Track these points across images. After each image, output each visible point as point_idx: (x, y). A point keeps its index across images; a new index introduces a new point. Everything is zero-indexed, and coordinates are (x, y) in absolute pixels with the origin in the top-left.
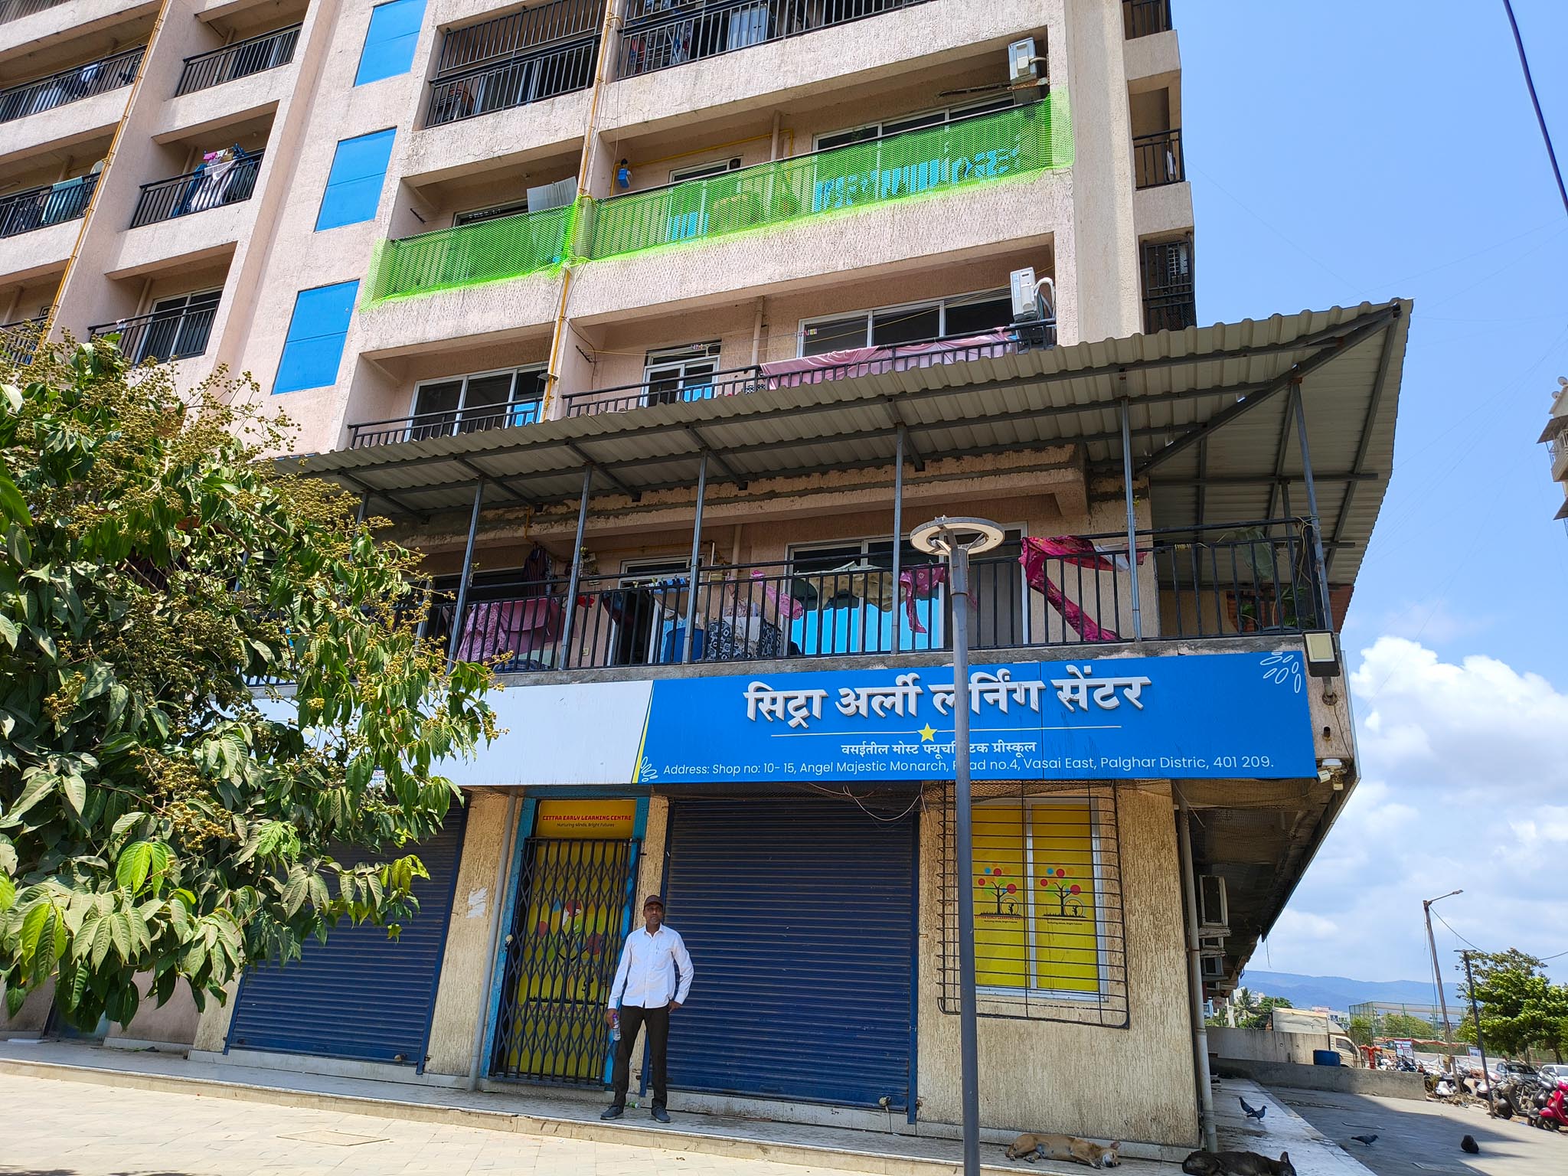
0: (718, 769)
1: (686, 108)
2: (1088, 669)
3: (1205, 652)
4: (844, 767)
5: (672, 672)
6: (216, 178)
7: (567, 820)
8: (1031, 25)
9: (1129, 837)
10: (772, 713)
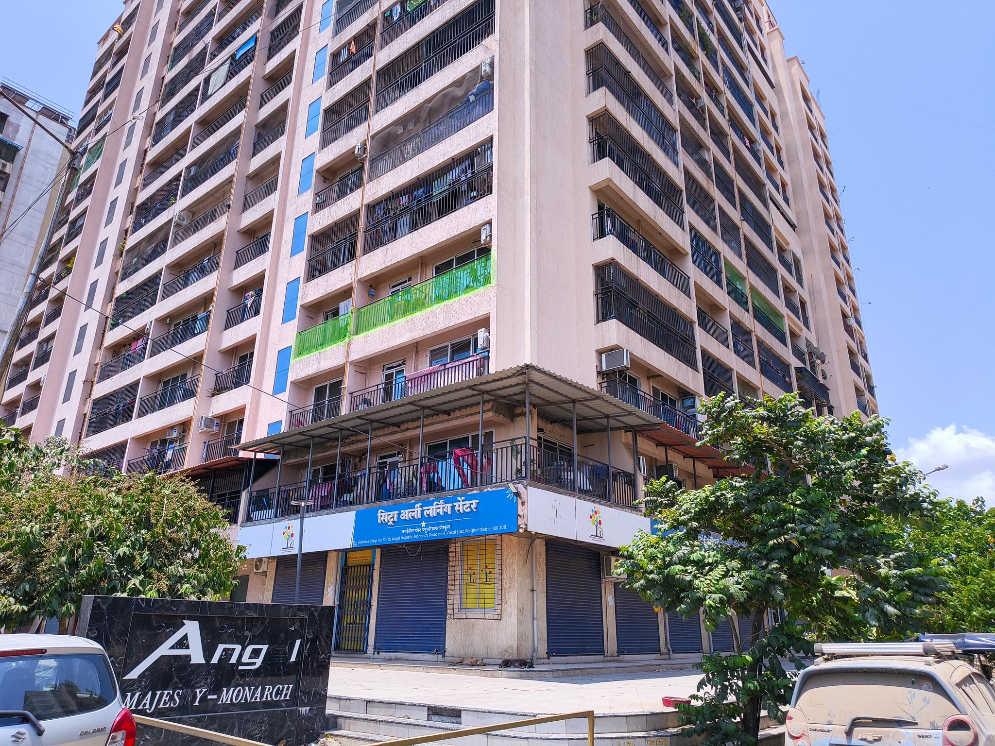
0: (372, 541)
1: (383, 266)
2: (463, 498)
3: (494, 489)
4: (403, 538)
5: (361, 507)
6: (249, 305)
7: (355, 559)
8: (487, 219)
9: (504, 552)
10: (384, 520)
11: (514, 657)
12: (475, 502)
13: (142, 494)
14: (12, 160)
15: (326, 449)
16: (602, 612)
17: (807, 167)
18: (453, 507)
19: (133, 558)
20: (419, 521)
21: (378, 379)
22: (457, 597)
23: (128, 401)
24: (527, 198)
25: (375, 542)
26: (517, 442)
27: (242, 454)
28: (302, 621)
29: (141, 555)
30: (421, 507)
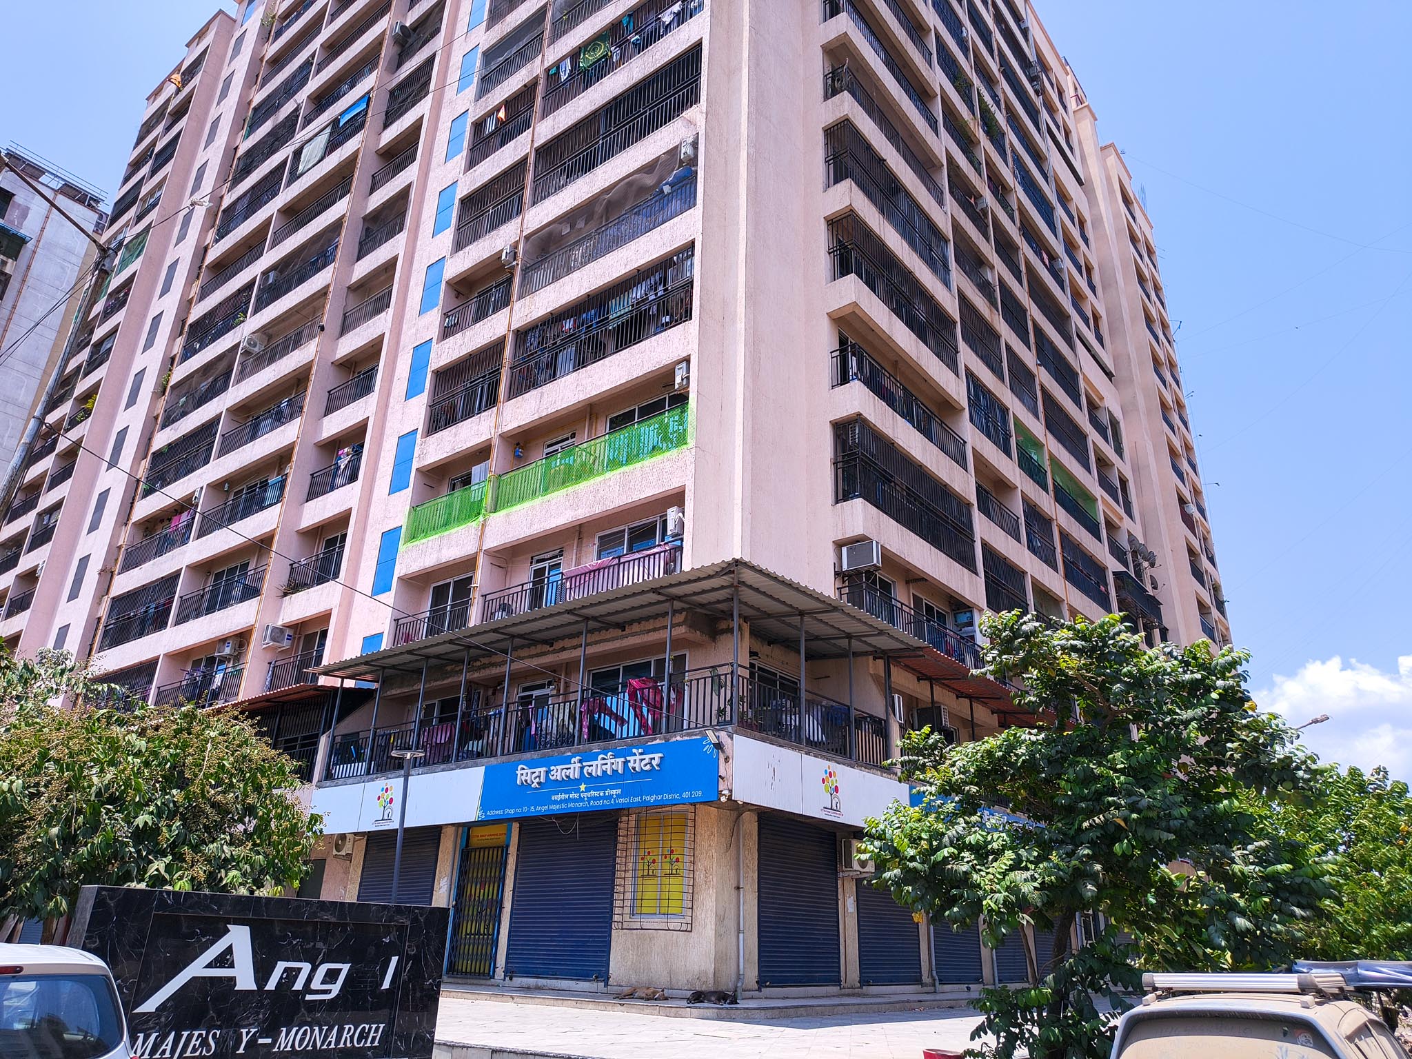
0: (507, 811)
1: (536, 417)
2: (641, 750)
3: (686, 738)
4: (552, 807)
5: (493, 761)
6: (342, 467)
7: (481, 837)
8: (684, 355)
9: (699, 830)
10: (526, 781)
11: (709, 986)
12: (657, 756)
13: (175, 737)
14: (15, 256)
15: (446, 675)
16: (838, 922)
17: (1128, 295)
18: (626, 763)
19: (156, 831)
20: (577, 782)
21: (524, 576)
22: (628, 896)
23: (162, 601)
24: (741, 326)
25: (511, 812)
26: (720, 671)
27: (323, 681)
28: (401, 929)
29: (169, 826)
30: (580, 761)
